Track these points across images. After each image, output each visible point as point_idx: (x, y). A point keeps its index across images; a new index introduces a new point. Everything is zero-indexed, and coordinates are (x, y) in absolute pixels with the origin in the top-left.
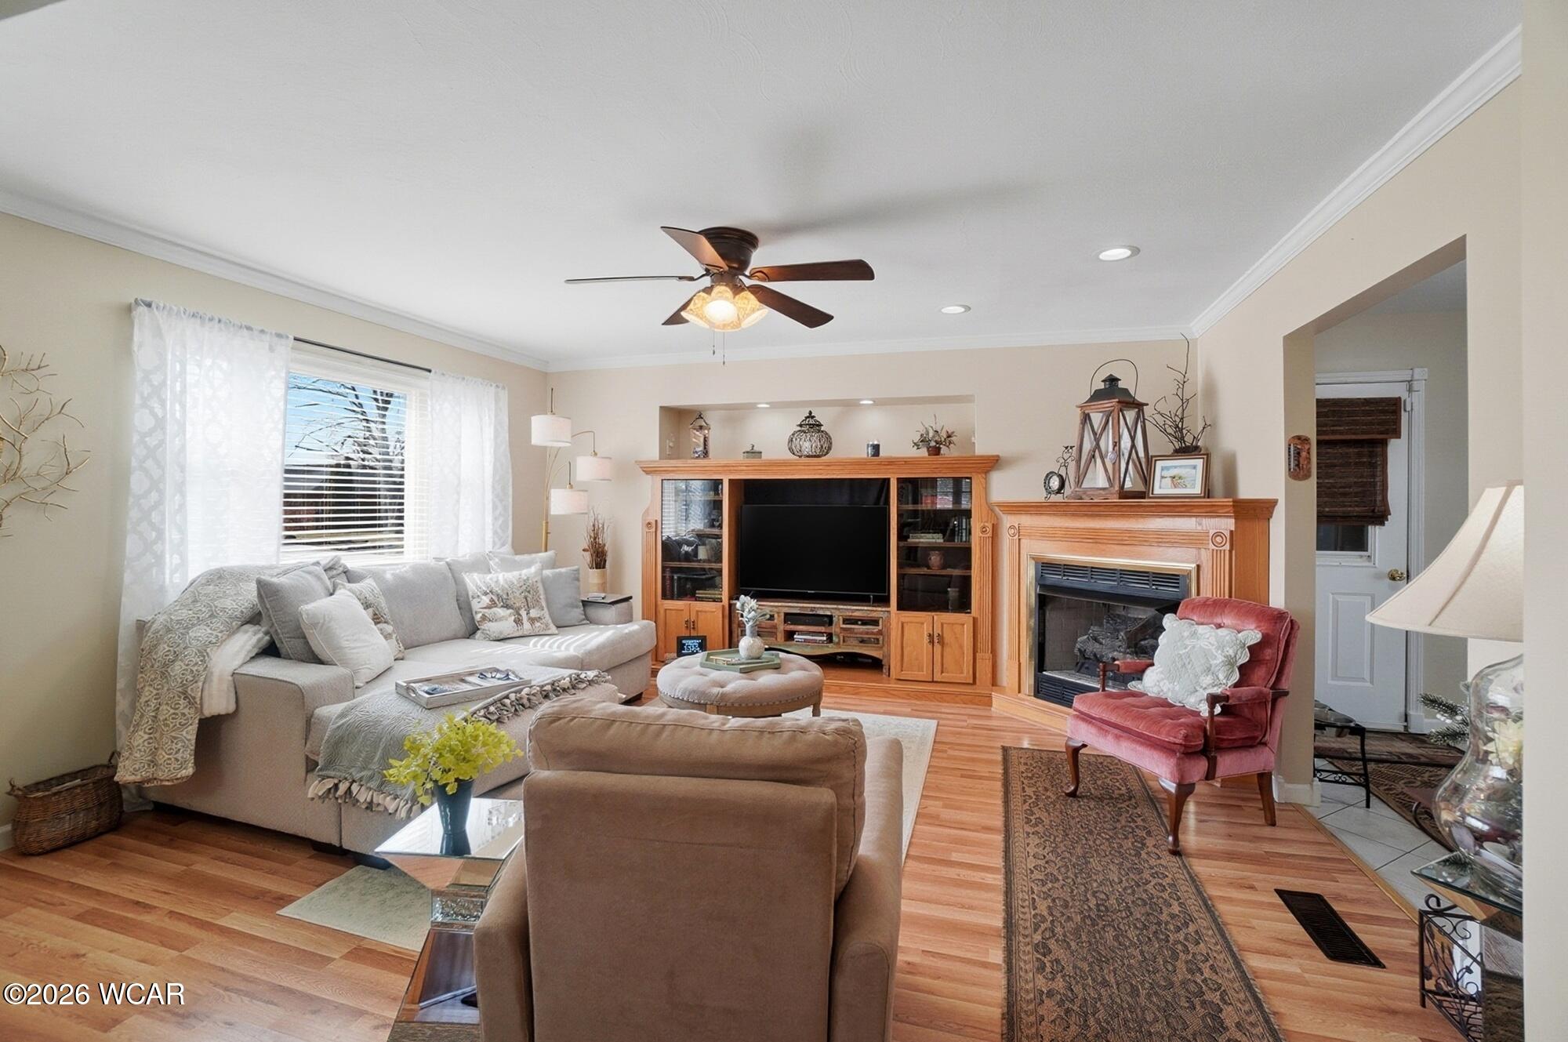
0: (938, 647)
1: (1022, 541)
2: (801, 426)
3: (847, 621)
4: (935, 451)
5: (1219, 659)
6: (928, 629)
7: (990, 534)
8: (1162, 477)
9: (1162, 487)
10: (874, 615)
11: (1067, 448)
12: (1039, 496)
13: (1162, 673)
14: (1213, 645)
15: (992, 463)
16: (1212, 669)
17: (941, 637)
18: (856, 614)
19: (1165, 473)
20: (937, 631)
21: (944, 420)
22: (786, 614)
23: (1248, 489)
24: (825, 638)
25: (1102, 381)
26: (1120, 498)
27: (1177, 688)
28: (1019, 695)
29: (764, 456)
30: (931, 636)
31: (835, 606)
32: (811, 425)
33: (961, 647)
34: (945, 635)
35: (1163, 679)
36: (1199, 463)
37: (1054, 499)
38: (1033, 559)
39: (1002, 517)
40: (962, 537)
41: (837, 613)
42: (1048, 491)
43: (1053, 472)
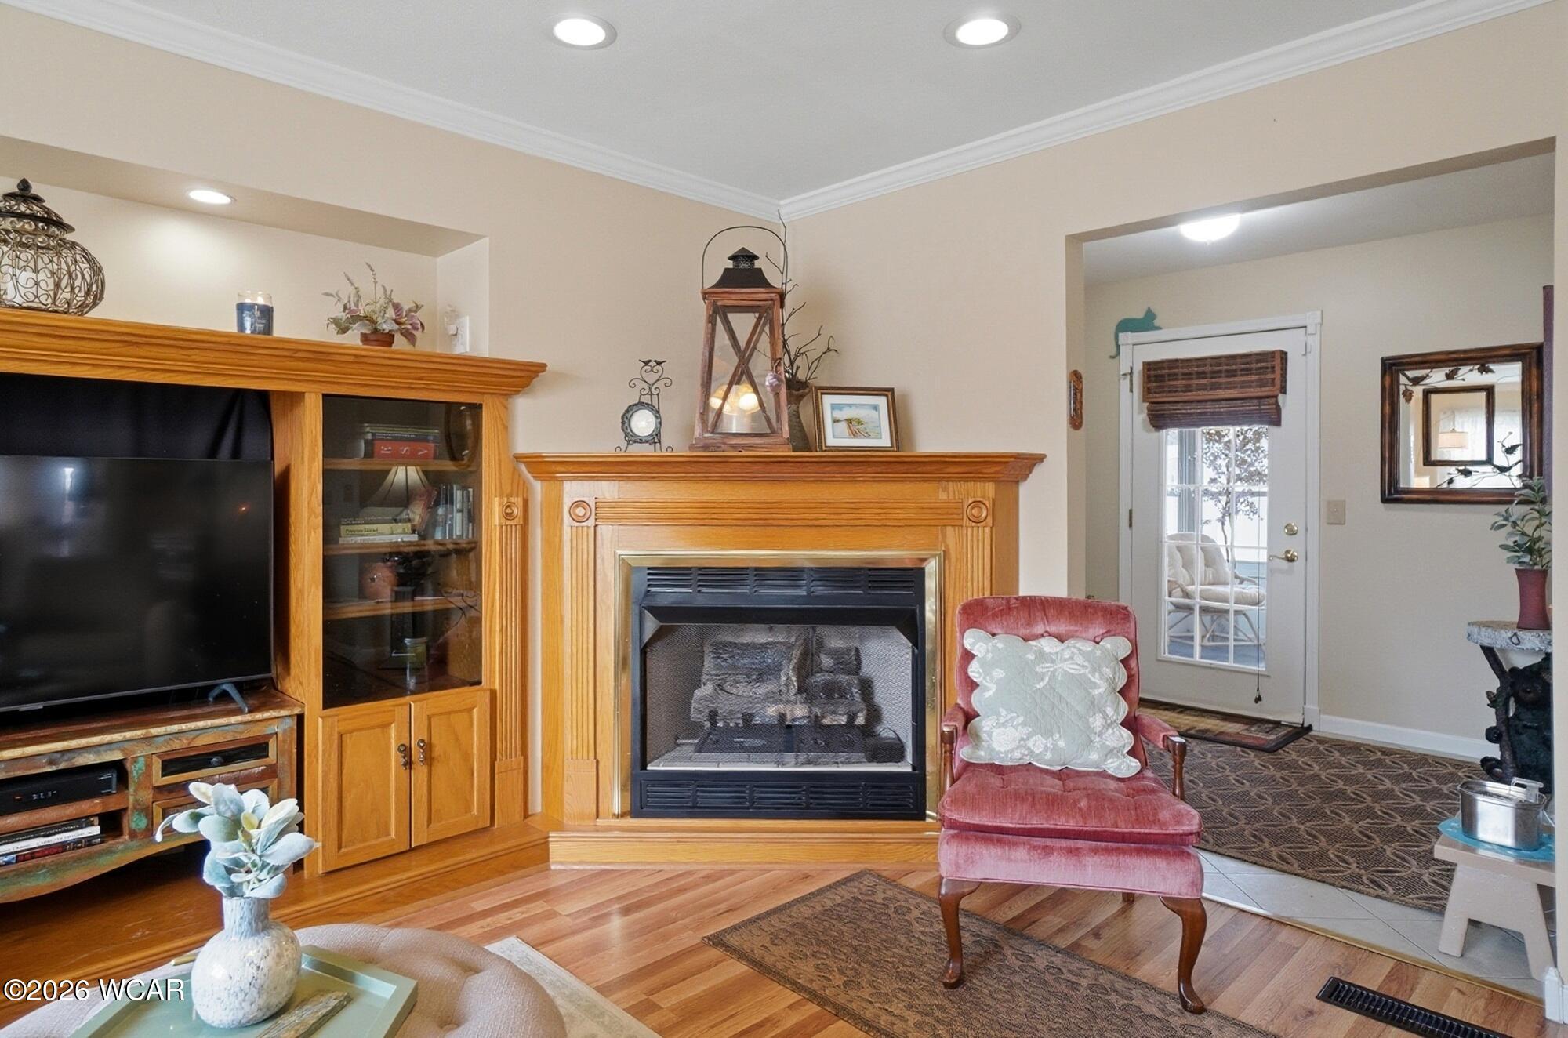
0: (420, 772)
1: (598, 528)
3: (168, 766)
4: (378, 341)
5: (1101, 688)
6: (398, 737)
7: (519, 520)
8: (836, 421)
9: (835, 437)
10: (256, 731)
11: (647, 363)
12: (609, 445)
13: (1024, 724)
14: (1086, 667)
16: (1096, 702)
17: (427, 747)
18: (204, 740)
19: (838, 414)
20: (418, 734)
24: (96, 830)
25: (730, 258)
26: (794, 451)
27: (1061, 744)
28: (600, 822)
30: (406, 751)
31: (139, 733)
32: (33, 219)
33: (467, 758)
34: (435, 740)
35: (1029, 736)
36: (882, 401)
37: (645, 450)
38: (622, 562)
39: (538, 487)
40: (453, 527)
41: (142, 751)
42: (631, 438)
43: (640, 405)
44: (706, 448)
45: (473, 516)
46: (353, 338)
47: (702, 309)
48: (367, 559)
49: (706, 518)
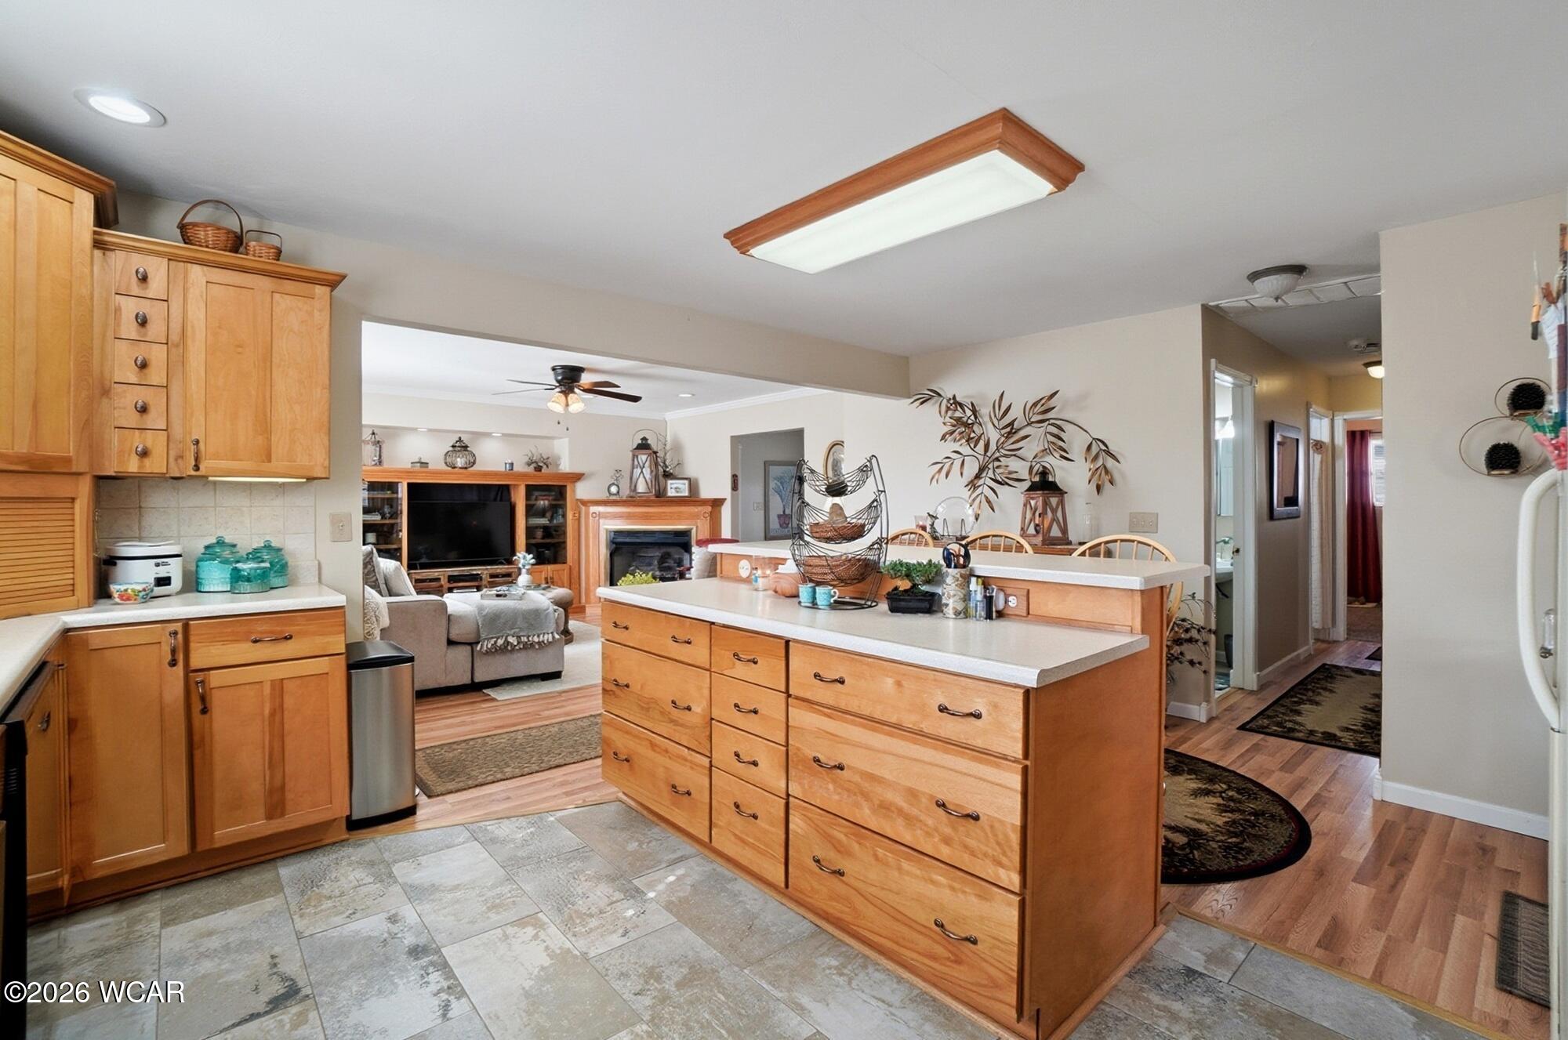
1: (600, 520)
2: (453, 446)
3: (492, 576)
4: (538, 469)
7: (577, 518)
8: (672, 488)
9: (671, 493)
10: (509, 570)
11: (615, 471)
12: (604, 496)
15: (577, 477)
17: (552, 578)
18: (498, 571)
19: (673, 486)
20: (550, 574)
21: (540, 450)
22: (449, 576)
23: (706, 493)
24: (476, 589)
25: (640, 439)
26: (657, 497)
29: (430, 467)
30: (546, 579)
31: (483, 567)
32: (461, 447)
36: (686, 482)
37: (614, 498)
38: (607, 530)
39: (583, 508)
40: (558, 520)
41: (485, 572)
42: (610, 494)
43: (613, 484)
44: (631, 497)
45: (564, 516)
46: (531, 469)
47: (631, 454)
48: (537, 527)
49: (629, 517)
